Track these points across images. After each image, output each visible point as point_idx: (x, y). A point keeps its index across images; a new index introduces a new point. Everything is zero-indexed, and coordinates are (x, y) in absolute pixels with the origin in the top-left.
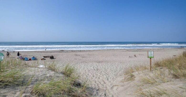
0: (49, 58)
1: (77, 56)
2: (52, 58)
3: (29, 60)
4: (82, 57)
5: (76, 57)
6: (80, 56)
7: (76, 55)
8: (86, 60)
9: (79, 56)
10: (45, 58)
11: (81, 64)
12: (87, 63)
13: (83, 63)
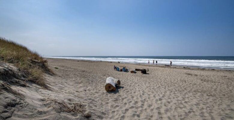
0: (140, 72)
1: (190, 76)
2: (144, 72)
3: (120, 71)
4: (202, 80)
5: (186, 77)
6: (198, 77)
7: (189, 74)
8: (213, 90)
9: (196, 77)
10: (136, 71)
11: (191, 94)
12: (211, 99)
13: (199, 94)
